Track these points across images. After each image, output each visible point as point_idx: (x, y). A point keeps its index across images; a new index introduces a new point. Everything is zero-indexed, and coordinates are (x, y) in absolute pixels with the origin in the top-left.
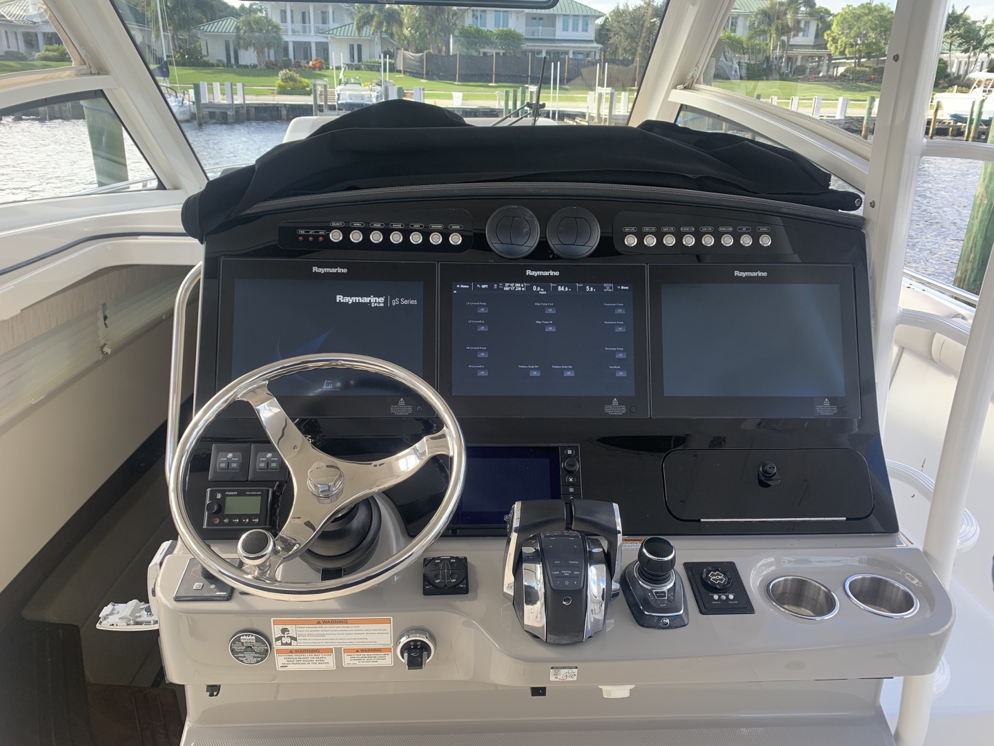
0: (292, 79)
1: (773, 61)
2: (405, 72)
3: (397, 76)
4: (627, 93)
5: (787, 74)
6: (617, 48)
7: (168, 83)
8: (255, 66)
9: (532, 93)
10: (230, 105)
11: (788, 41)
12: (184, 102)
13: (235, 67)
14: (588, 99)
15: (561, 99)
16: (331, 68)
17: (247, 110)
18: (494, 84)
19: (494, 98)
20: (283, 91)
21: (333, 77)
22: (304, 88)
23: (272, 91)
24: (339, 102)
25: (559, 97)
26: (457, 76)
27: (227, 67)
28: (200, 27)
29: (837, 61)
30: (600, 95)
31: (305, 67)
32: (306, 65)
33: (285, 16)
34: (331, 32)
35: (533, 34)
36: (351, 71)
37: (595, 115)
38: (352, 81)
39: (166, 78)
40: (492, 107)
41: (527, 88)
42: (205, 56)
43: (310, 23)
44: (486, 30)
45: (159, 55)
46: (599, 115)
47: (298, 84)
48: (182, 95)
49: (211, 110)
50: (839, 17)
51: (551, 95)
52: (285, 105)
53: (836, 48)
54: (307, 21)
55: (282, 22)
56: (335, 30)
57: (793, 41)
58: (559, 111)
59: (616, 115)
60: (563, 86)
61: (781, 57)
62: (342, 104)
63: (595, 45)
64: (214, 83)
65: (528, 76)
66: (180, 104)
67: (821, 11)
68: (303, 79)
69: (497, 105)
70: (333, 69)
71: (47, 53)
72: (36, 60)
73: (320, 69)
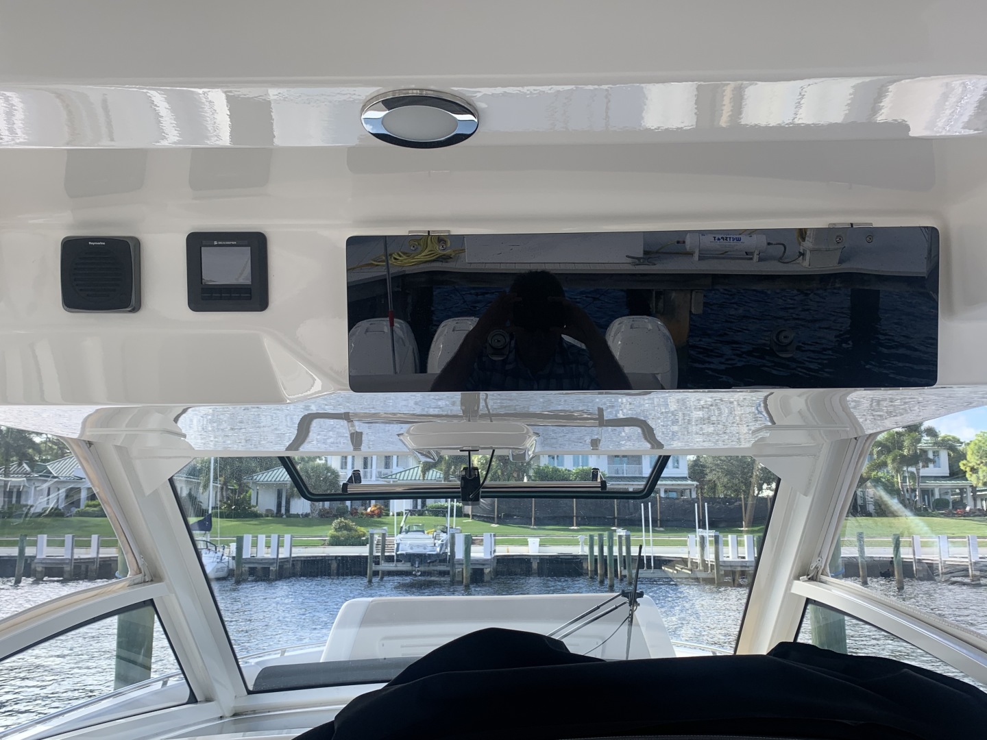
0: (346, 528)
1: (904, 495)
2: (474, 516)
3: (466, 520)
4: (735, 536)
5: (926, 509)
6: (715, 485)
7: (209, 537)
8: (307, 515)
9: (620, 537)
10: (274, 559)
11: (918, 473)
12: (224, 557)
13: (284, 516)
14: (688, 543)
15: (656, 543)
16: (391, 514)
17: (293, 565)
18: (576, 528)
19: (576, 543)
20: (335, 542)
21: (394, 524)
22: (360, 537)
23: (323, 542)
24: (398, 553)
25: (653, 540)
26: (533, 519)
27: (276, 517)
28: (253, 477)
29: (983, 493)
30: (703, 538)
31: (362, 514)
32: (364, 512)
33: (346, 463)
34: (394, 476)
35: (617, 472)
36: (413, 517)
37: (699, 561)
38: (415, 528)
39: (207, 532)
40: (574, 553)
41: (615, 531)
42: (253, 506)
43: (371, 468)
44: (564, 469)
45: (204, 506)
46: (703, 561)
47: (353, 533)
48: (221, 550)
49: (252, 566)
50: (972, 445)
51: (644, 538)
52: (336, 557)
53: (978, 478)
54: (369, 466)
55: (342, 468)
56: (398, 475)
57: (924, 472)
58: (654, 557)
59: (724, 561)
60: (657, 529)
61: (914, 490)
62: (401, 554)
63: (689, 482)
64: (259, 536)
65: (615, 518)
66: (219, 560)
67: (949, 440)
68: (359, 528)
69: (580, 551)
70: (393, 515)
71: (87, 508)
72: (74, 516)
73: (379, 515)
